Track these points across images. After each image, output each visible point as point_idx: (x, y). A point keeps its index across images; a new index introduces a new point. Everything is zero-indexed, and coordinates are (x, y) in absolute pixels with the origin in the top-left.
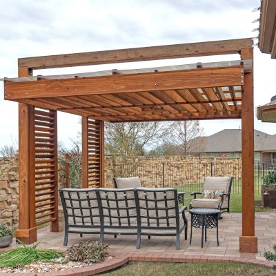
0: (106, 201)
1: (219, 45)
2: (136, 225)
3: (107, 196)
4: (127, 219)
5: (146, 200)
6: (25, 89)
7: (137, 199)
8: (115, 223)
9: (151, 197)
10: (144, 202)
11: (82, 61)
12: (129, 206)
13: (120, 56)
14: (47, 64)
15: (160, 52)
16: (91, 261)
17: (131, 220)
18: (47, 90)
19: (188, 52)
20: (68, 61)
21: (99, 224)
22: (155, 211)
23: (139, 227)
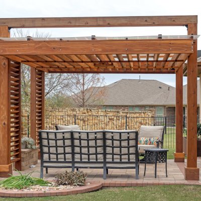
0: (78, 141)
1: (171, 19)
2: (103, 161)
3: (80, 137)
4: (95, 156)
5: (113, 139)
6: (16, 47)
7: (104, 139)
8: (85, 159)
9: (117, 137)
10: (111, 141)
12: (98, 145)
13: (91, 23)
14: (27, 24)
15: (124, 21)
16: (78, 185)
17: (99, 156)
18: (36, 49)
19: (147, 23)
20: (45, 23)
21: (71, 160)
22: (119, 148)
23: (105, 162)
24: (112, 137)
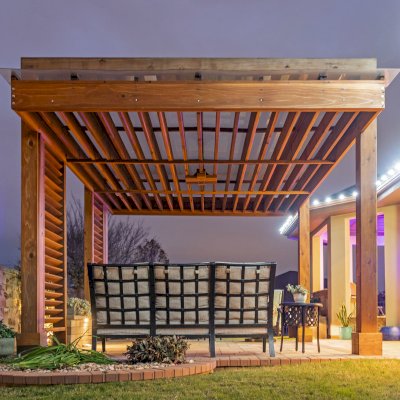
0: (164, 283)
1: (331, 64)
2: (207, 323)
3: (166, 275)
5: (228, 281)
6: (48, 92)
12: (200, 291)
17: (202, 314)
21: (149, 323)
22: (239, 298)
24: (228, 274)
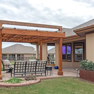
4: (33, 69)
6: (10, 31)
8: (29, 71)
11: (20, 24)
13: (32, 25)
14: (10, 23)
15: (42, 26)
19: (49, 27)
20: (16, 24)
23: (36, 72)
